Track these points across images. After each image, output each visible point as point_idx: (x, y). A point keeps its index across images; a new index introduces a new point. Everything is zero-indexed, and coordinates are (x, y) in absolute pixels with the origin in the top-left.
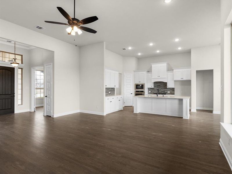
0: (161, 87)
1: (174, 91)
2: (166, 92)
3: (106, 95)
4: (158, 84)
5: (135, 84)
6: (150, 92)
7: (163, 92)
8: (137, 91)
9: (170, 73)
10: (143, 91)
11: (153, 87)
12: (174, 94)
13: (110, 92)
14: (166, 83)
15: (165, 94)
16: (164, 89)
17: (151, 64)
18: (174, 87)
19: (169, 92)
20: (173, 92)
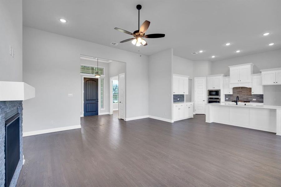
0: (243, 94)
1: (263, 98)
2: (250, 99)
3: (174, 102)
4: (239, 90)
5: (208, 90)
6: (227, 99)
7: (246, 99)
8: (210, 98)
9: (256, 77)
10: (218, 98)
11: (231, 93)
12: (262, 102)
13: (178, 99)
14: (251, 89)
15: (249, 102)
16: (247, 96)
17: (229, 67)
18: (262, 94)
19: (255, 100)
20: (261, 100)
